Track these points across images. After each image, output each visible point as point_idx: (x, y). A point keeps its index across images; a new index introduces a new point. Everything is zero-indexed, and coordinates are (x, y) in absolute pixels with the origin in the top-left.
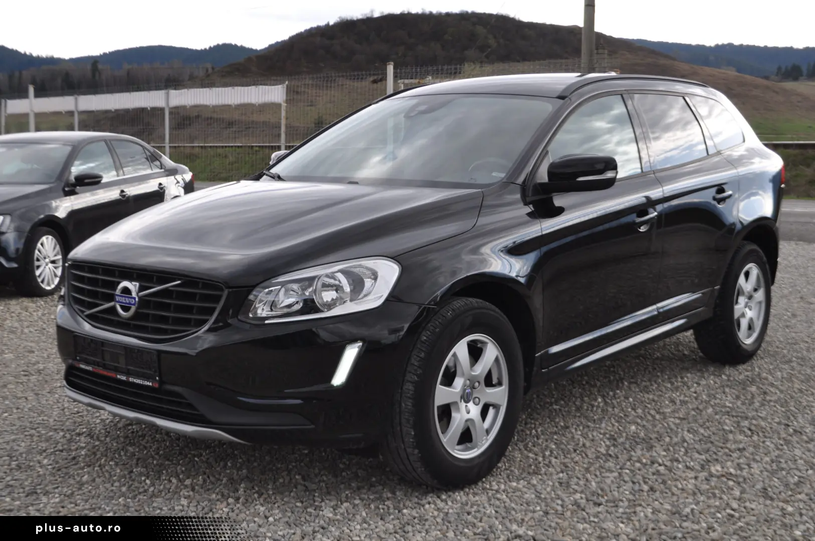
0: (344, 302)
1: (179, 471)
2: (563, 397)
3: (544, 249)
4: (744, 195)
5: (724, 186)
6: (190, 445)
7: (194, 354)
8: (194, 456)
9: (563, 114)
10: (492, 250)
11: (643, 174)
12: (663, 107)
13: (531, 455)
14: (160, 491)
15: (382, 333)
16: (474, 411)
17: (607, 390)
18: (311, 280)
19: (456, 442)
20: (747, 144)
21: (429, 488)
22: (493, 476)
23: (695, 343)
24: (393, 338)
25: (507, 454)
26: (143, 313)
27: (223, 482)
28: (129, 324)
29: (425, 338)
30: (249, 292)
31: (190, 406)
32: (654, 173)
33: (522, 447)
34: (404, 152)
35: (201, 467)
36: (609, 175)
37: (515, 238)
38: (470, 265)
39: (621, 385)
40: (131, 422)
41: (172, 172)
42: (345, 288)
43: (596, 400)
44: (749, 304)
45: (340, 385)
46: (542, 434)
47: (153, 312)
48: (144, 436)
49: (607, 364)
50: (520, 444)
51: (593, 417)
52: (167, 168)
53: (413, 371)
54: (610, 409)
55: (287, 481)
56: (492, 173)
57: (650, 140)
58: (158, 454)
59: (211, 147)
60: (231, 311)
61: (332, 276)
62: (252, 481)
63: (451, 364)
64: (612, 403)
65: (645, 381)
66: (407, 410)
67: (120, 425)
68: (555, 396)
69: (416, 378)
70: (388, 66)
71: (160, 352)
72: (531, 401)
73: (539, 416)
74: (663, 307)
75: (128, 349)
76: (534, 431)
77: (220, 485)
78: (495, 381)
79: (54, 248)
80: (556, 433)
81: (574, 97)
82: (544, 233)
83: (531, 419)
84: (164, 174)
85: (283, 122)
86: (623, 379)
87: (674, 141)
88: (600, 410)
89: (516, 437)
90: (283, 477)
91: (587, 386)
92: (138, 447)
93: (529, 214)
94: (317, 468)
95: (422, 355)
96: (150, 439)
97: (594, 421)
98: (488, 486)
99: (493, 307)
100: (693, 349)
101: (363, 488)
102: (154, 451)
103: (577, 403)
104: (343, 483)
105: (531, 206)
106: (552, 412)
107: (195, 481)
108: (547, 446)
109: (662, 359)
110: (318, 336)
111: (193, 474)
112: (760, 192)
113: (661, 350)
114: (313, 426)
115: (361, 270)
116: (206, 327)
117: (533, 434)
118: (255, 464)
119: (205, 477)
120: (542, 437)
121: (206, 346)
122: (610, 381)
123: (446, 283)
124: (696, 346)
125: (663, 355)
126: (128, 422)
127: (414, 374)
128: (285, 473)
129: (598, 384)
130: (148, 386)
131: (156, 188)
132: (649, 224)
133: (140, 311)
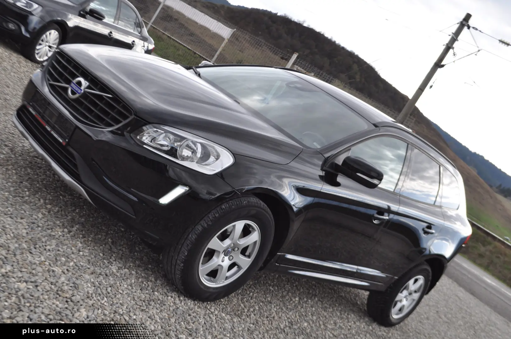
0: (193, 161)
1: (48, 198)
2: (279, 286)
3: (317, 200)
4: (441, 237)
5: (432, 226)
6: (63, 188)
7: (95, 139)
8: (61, 195)
9: (371, 135)
10: (289, 183)
11: (394, 193)
12: (427, 165)
13: (242, 305)
14: (31, 202)
15: (203, 191)
16: (226, 262)
17: (304, 297)
18: (183, 138)
19: (206, 274)
20: (458, 212)
21: (177, 289)
22: (215, 303)
23: (366, 301)
24: (207, 197)
25: (230, 296)
26: (81, 101)
27: (68, 218)
28: (70, 102)
29: (224, 207)
30: (145, 125)
31: (75, 166)
32: (400, 196)
33: (240, 298)
34: (274, 103)
35: (61, 202)
36: (375, 181)
37: (305, 184)
38: (273, 183)
39: (313, 298)
40: (39, 156)
41: (144, 39)
42: (197, 154)
43: (295, 298)
44: (407, 297)
45: (163, 204)
46: (255, 298)
47: (86, 103)
48: (40, 168)
49: (313, 283)
50: (240, 296)
51: (288, 306)
52: (143, 35)
53: (207, 221)
54: (299, 307)
55: (102, 239)
56: (314, 142)
57: (408, 178)
58: (42, 182)
59: (173, 39)
60: (129, 129)
61: (195, 143)
62: (84, 227)
63: (229, 230)
64: (303, 305)
65: (327, 304)
66: (190, 239)
67: (31, 154)
68: (275, 283)
69: (206, 225)
70: (294, 54)
71: (77, 127)
72: (260, 277)
73: (259, 288)
74: (361, 270)
75: (61, 115)
76: (252, 294)
77: (65, 219)
78: (247, 253)
79: (55, 40)
80: (263, 302)
81: (382, 129)
82: (322, 191)
83: (254, 287)
84: (139, 37)
85: (220, 50)
86: (316, 296)
87: (422, 187)
88: (294, 304)
89: (240, 291)
90: (102, 235)
91: (295, 288)
92: (34, 172)
93: (320, 176)
94: (123, 242)
95: (217, 215)
96: (43, 172)
97: (287, 308)
98: (209, 308)
99: (270, 213)
100: (363, 303)
101: (142, 267)
102: (41, 179)
103: (284, 294)
104: (132, 258)
105: (324, 172)
106: (268, 290)
107: (53, 208)
108: (253, 306)
109: (343, 298)
110: (168, 171)
111: (54, 204)
112: (450, 241)
113: (346, 293)
114: (134, 217)
115: (213, 150)
116: (110, 129)
117: (250, 295)
118: (91, 219)
119: (60, 209)
120: (254, 299)
121: (104, 139)
122: (309, 293)
123: (253, 185)
124: (366, 302)
125: (345, 296)
126: (37, 155)
127: (206, 223)
128: (104, 234)
129: (302, 290)
130: (59, 141)
131: (130, 42)
132: (381, 221)
133: (80, 98)
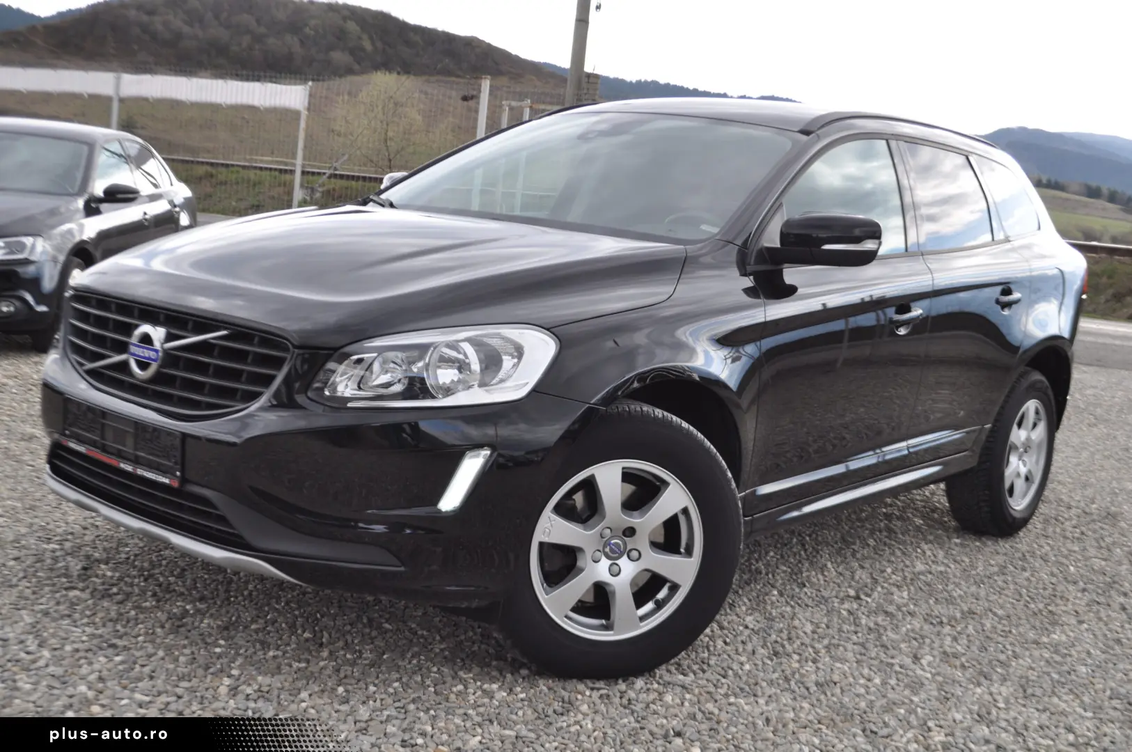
0: (470, 387)
5: (1011, 286)
7: (238, 443)
11: (908, 254)
18: (423, 349)
20: (1043, 233)
23: (947, 502)
26: (167, 374)
28: (147, 389)
31: (222, 519)
32: (922, 255)
36: (869, 245)
42: (472, 366)
45: (452, 511)
47: (183, 374)
56: (701, 225)
60: (298, 384)
61: (453, 346)
70: (483, 81)
71: (185, 436)
74: (915, 446)
75: (140, 427)
81: (822, 133)
82: (768, 319)
85: (302, 136)
93: (747, 291)
105: (752, 277)
114: (402, 569)
115: (500, 341)
116: (259, 403)
121: (256, 432)
123: (614, 377)
130: (163, 484)
132: (911, 326)
133: (165, 370)
